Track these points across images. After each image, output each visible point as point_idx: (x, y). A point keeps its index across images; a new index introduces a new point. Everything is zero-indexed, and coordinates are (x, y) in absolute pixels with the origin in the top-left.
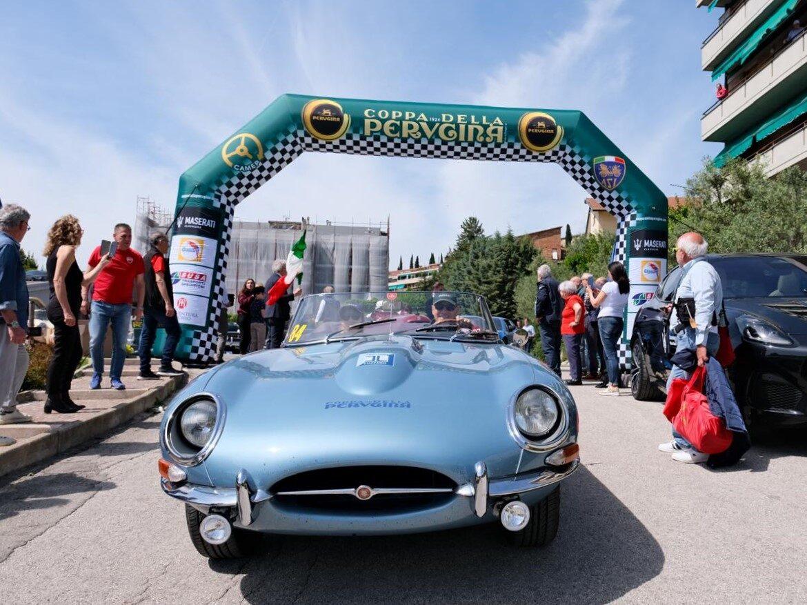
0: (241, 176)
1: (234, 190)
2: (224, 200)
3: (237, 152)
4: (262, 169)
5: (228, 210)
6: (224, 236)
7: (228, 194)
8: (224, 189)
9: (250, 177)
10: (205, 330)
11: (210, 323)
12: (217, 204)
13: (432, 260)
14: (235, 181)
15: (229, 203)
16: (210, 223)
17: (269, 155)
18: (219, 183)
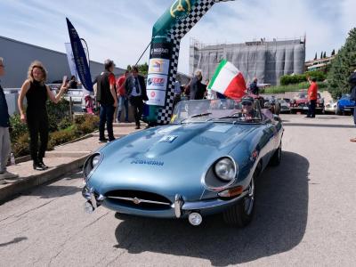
0: (180, 23)
1: (177, 31)
2: (172, 37)
3: (177, 9)
4: (191, 16)
5: (175, 42)
6: (173, 57)
7: (175, 33)
8: (172, 31)
9: (185, 22)
10: (164, 107)
11: (167, 104)
12: (169, 40)
13: (333, 53)
14: (177, 25)
15: (175, 38)
16: (165, 51)
17: (194, 8)
18: (169, 28)
